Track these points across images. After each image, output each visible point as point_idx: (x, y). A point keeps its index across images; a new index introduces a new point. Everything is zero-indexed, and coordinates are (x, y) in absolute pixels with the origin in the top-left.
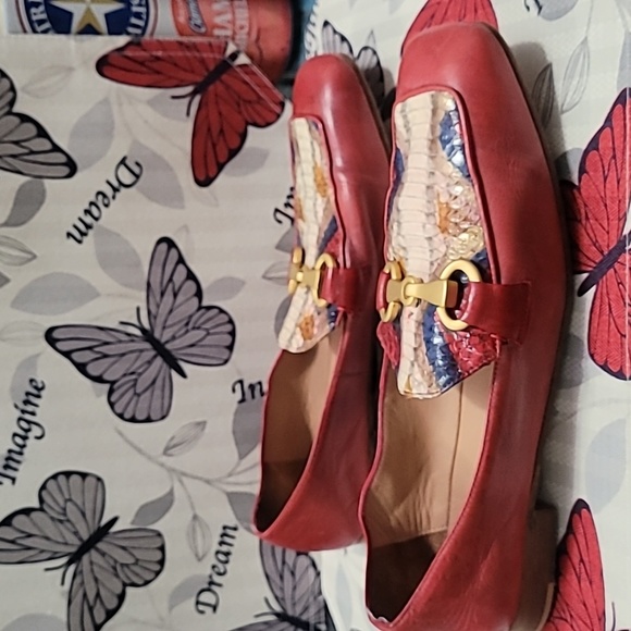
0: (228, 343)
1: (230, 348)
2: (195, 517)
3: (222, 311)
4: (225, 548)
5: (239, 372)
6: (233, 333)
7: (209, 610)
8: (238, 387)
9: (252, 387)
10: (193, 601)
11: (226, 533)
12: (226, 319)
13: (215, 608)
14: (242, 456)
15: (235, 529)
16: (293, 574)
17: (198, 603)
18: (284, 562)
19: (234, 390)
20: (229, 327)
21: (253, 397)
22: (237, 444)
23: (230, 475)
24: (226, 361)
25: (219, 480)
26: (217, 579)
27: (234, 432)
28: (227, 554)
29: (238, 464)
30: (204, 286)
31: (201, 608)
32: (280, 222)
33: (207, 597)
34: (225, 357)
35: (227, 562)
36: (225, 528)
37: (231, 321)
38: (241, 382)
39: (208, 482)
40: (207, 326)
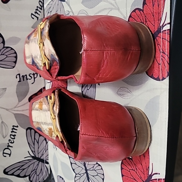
0: (14, 61)
1: (15, 62)
2: (2, 122)
3: (12, 49)
4: (13, 134)
5: (18, 71)
6: (16, 57)
7: (8, 156)
8: (18, 76)
9: (23, 76)
10: (2, 152)
11: (14, 128)
12: (14, 52)
13: (10, 155)
14: (20, 101)
15: (17, 127)
16: (38, 143)
17: (4, 153)
18: (35, 139)
19: (17, 78)
20: (15, 55)
21: (24, 80)
22: (18, 97)
23: (15, 107)
24: (14, 67)
25: (11, 109)
26: (10, 144)
27: (17, 92)
28: (14, 136)
29: (18, 104)
30: (5, 40)
31: (5, 155)
32: (33, 18)
33: (7, 151)
34: (13, 66)
35: (14, 139)
36: (13, 126)
37: (15, 53)
38: (19, 74)
39: (7, 110)
40: (6, 54)
